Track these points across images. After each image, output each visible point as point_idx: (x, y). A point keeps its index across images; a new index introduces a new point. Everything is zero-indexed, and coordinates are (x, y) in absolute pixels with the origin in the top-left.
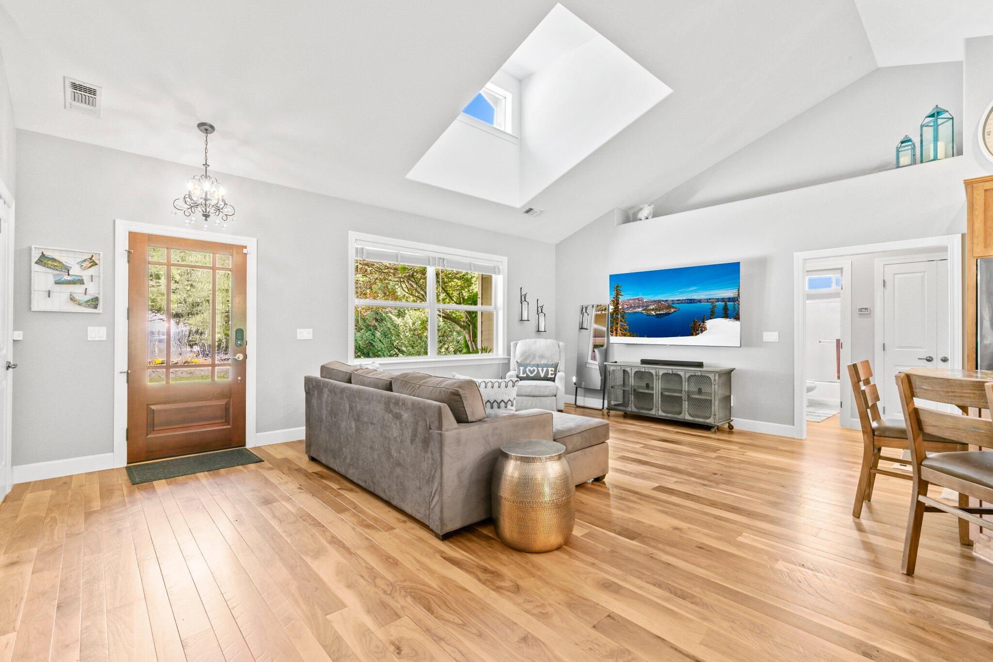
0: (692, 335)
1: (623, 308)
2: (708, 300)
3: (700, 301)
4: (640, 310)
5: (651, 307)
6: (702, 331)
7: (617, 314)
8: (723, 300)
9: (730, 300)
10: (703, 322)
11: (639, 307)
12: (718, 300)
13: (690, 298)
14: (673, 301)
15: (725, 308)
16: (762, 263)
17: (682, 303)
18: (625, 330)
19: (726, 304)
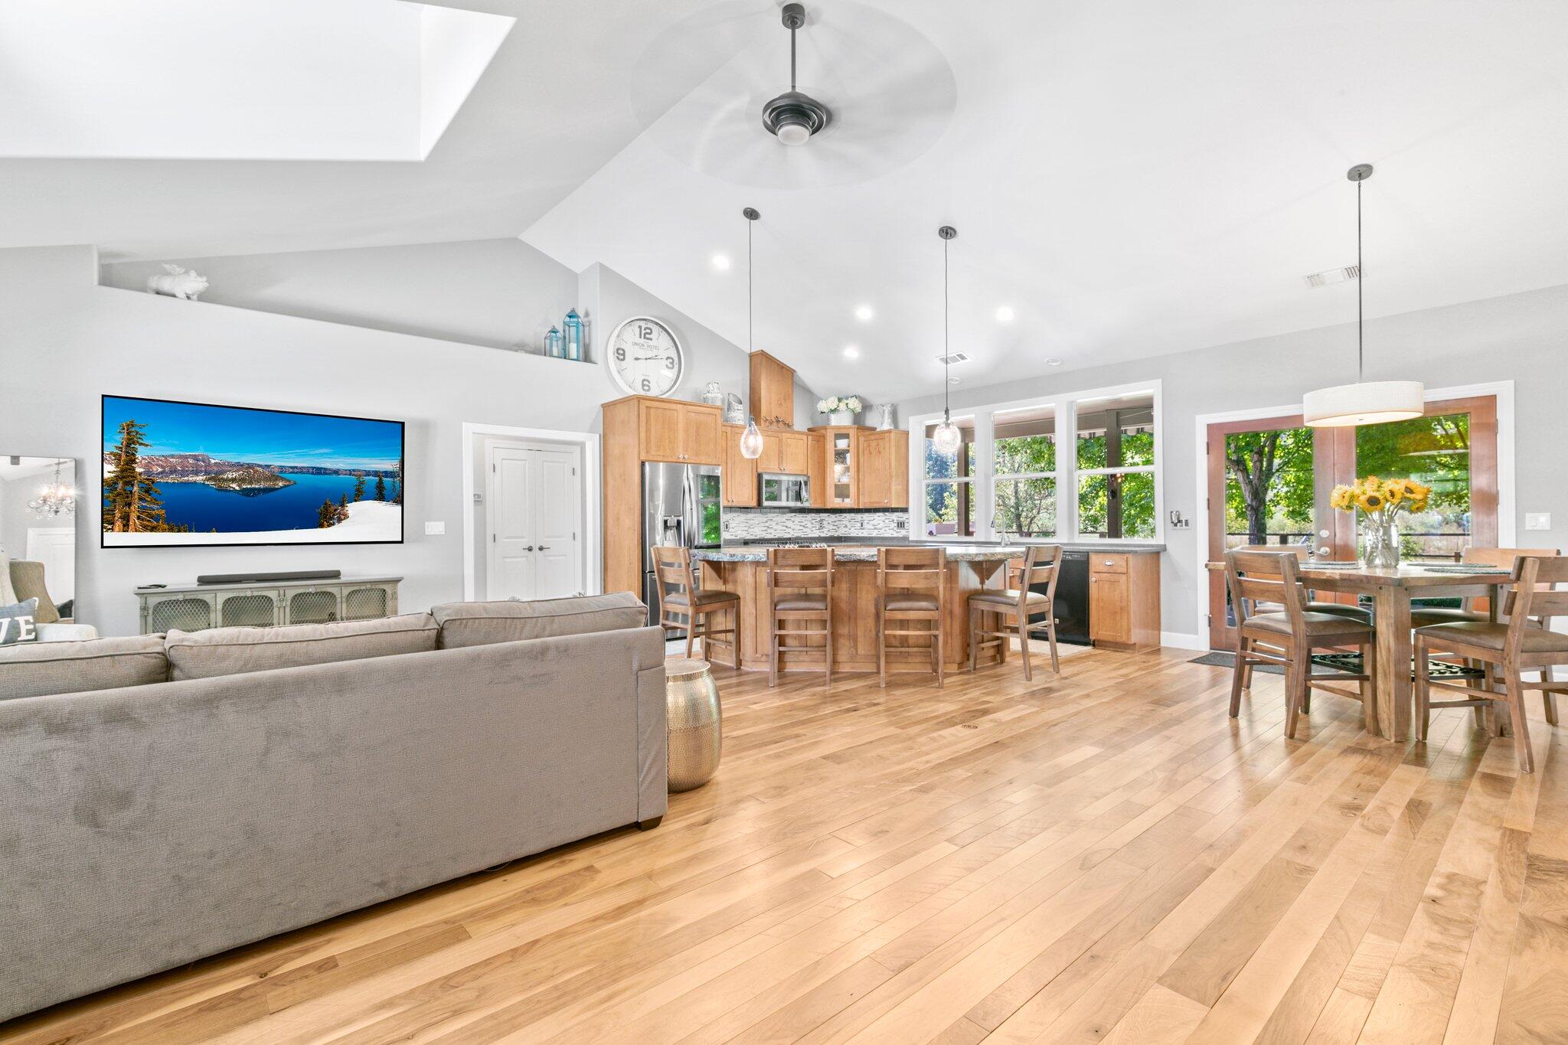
0: (321, 526)
1: (148, 473)
2: (350, 472)
3: (336, 472)
4: (200, 478)
5: (230, 475)
6: (340, 520)
7: (127, 483)
8: (376, 473)
9: (387, 474)
10: (343, 505)
11: (197, 473)
12: (368, 473)
13: (318, 466)
14: (281, 467)
15: (380, 487)
17: (302, 473)
18: (157, 518)
19: (381, 479)
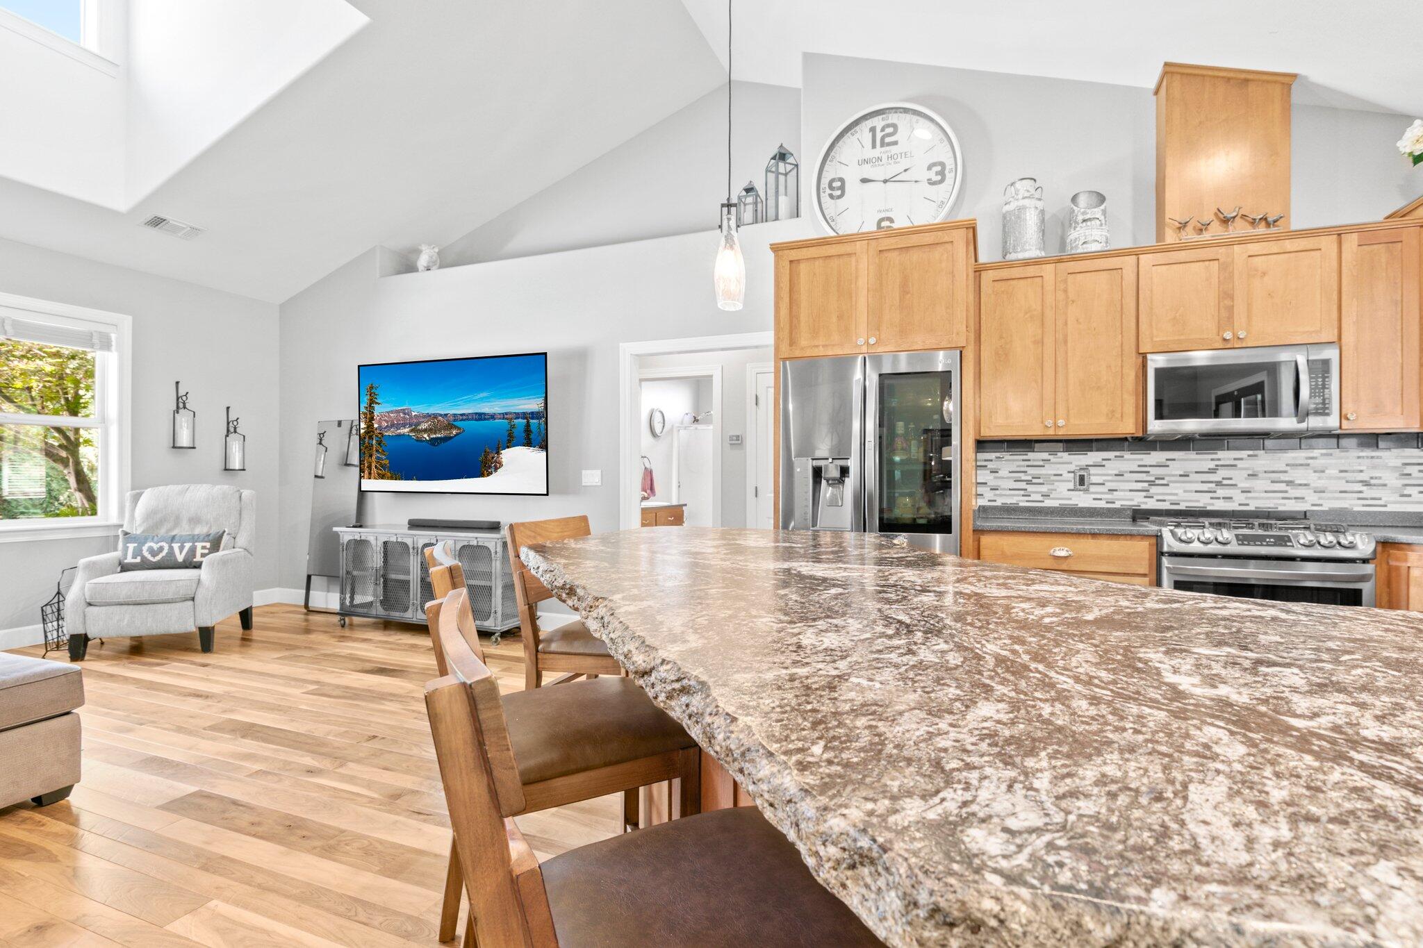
0: (482, 475)
1: (380, 427)
2: (504, 416)
3: (493, 417)
4: (406, 431)
5: (424, 426)
6: (496, 469)
7: (371, 438)
8: (524, 415)
9: (534, 415)
10: (498, 453)
11: (404, 426)
12: (518, 416)
13: (479, 411)
14: (455, 415)
15: (528, 429)
16: (580, 357)
17: (468, 419)
18: (383, 466)
19: (528, 422)
